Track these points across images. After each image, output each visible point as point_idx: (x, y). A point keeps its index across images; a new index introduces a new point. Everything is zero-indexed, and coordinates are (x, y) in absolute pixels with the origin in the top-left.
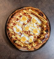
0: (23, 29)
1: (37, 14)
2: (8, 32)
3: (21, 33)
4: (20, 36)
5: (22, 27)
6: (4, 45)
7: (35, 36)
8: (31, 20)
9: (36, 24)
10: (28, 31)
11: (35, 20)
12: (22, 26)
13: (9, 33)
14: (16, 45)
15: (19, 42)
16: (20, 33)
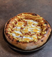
0: (22, 33)
7: (37, 34)
8: (27, 24)
9: (33, 25)
12: (20, 30)
16: (20, 36)
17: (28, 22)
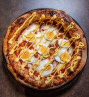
0: (46, 58)
1: (19, 29)
2: (52, 86)
3: (54, 61)
4: (58, 63)
5: (42, 60)
6: (74, 95)
7: (58, 36)
8: (28, 43)
9: (36, 33)
10: (49, 49)
11: (29, 35)
12: (39, 59)
13: (55, 84)
14: (77, 70)
15: (72, 64)
17: (27, 40)
